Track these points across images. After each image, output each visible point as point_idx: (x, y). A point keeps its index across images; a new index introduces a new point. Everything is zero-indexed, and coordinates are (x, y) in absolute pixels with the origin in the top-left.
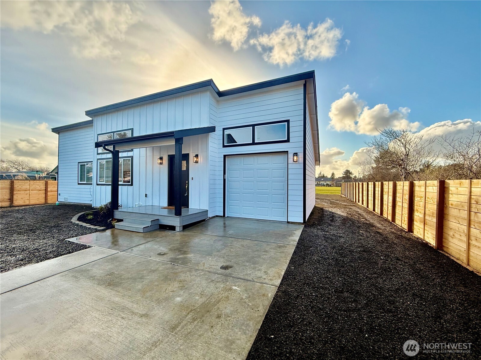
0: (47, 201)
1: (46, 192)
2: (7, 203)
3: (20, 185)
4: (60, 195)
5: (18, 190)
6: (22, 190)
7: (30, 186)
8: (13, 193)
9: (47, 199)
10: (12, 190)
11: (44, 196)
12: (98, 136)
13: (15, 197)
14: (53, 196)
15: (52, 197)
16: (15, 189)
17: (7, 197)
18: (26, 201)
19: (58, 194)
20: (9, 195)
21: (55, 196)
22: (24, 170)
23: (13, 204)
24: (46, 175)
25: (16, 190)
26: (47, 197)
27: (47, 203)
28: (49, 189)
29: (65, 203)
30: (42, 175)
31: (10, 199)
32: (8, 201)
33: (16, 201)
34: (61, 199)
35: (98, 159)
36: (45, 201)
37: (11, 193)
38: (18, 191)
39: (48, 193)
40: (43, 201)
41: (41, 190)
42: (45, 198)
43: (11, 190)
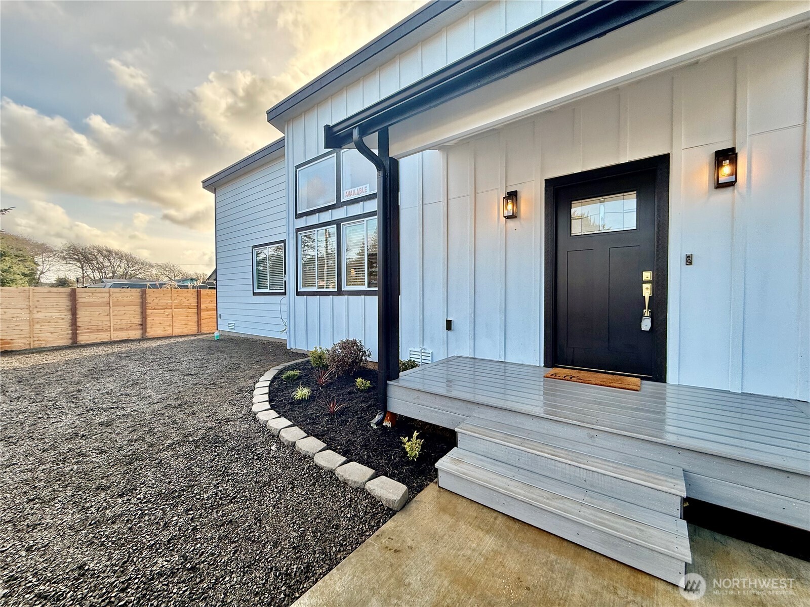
0: (201, 329)
1: (198, 310)
2: (137, 331)
3: (156, 297)
4: (221, 318)
5: (153, 307)
6: (159, 308)
7: (173, 299)
8: (146, 313)
9: (201, 324)
10: (144, 307)
11: (195, 318)
12: (298, 170)
13: (149, 320)
14: (210, 318)
15: (209, 320)
16: (149, 305)
17: (137, 320)
18: (167, 328)
19: (218, 316)
20: (139, 317)
21: (213, 318)
22: (176, 278)
23: (147, 335)
24: (202, 283)
25: (150, 308)
26: (201, 322)
27: (201, 332)
28: (203, 306)
29: (231, 334)
30: (196, 284)
31: (142, 325)
32: (137, 329)
33: (151, 328)
34: (224, 326)
35: (298, 230)
36: (198, 329)
37: (142, 312)
38: (154, 309)
39: (202, 313)
40: (193, 329)
41: (190, 307)
42: (197, 322)
43: (142, 308)
